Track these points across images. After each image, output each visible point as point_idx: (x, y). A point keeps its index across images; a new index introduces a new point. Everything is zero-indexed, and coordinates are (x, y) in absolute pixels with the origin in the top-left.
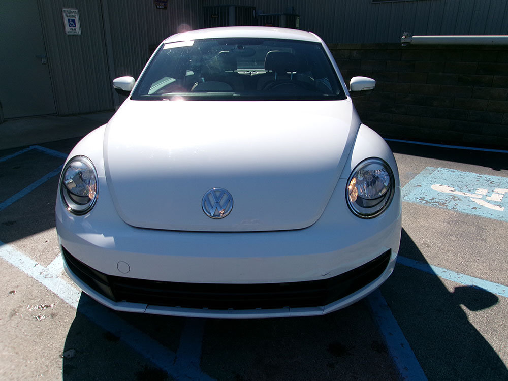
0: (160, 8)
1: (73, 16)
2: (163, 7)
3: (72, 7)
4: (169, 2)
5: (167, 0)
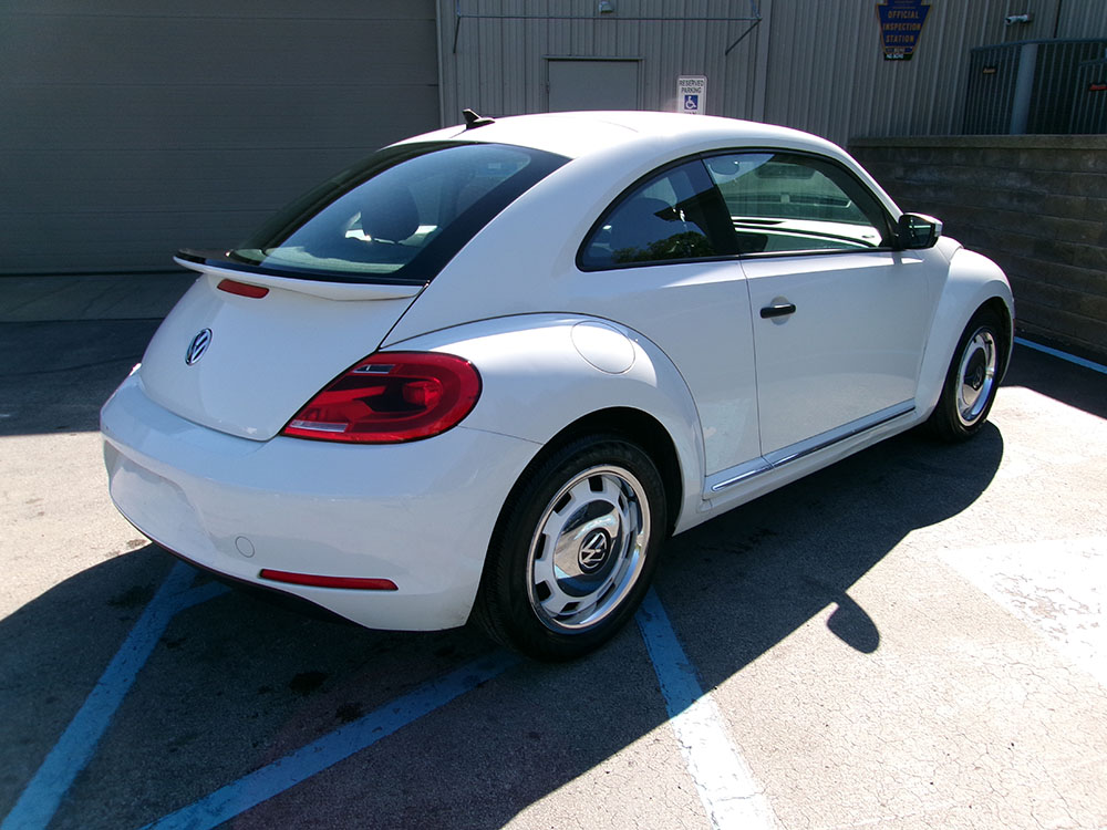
0: (894, 60)
1: (696, 90)
2: (901, 56)
3: (697, 74)
4: (919, 44)
5: (916, 38)
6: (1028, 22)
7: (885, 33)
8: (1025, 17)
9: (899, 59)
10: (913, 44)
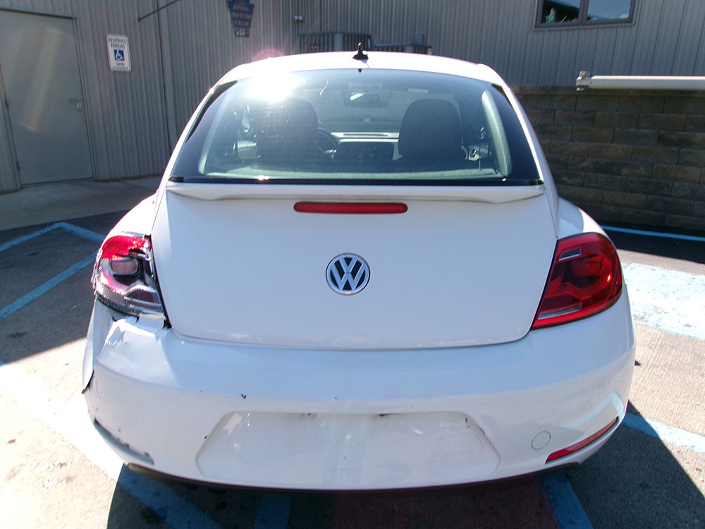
0: (240, 36)
2: (244, 34)
3: (120, 34)
4: (252, 28)
5: (250, 24)
6: (302, 21)
7: (233, 19)
8: (301, 18)
9: (243, 36)
10: (249, 27)
